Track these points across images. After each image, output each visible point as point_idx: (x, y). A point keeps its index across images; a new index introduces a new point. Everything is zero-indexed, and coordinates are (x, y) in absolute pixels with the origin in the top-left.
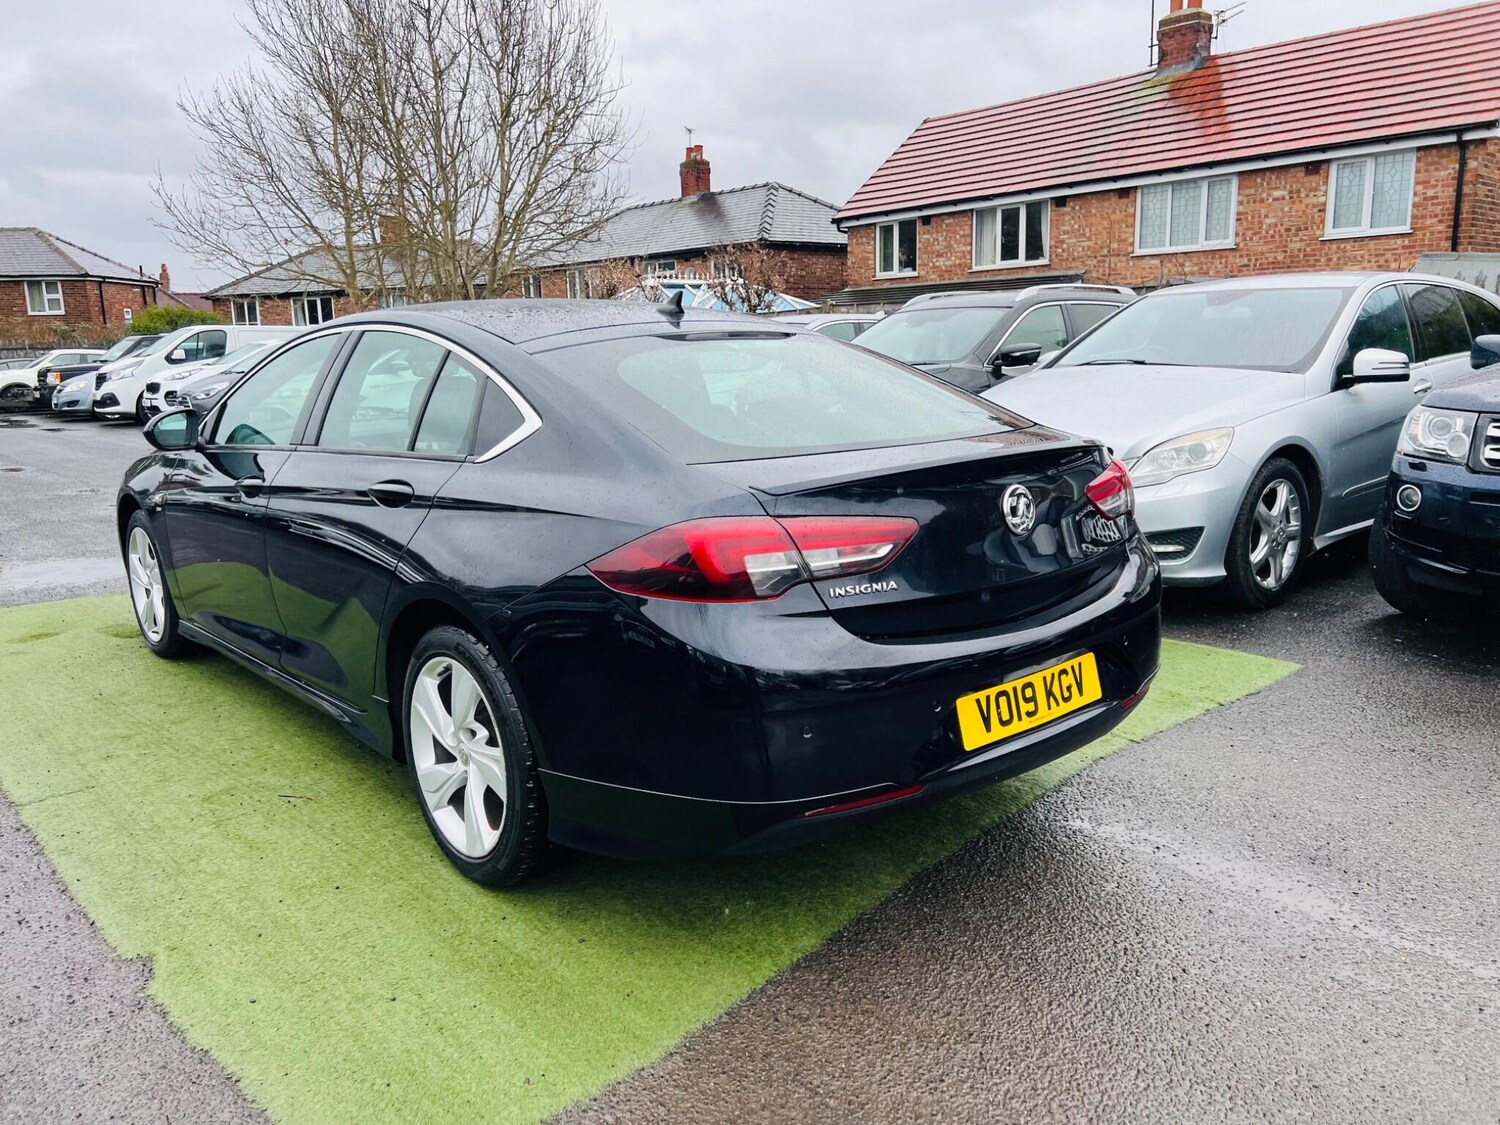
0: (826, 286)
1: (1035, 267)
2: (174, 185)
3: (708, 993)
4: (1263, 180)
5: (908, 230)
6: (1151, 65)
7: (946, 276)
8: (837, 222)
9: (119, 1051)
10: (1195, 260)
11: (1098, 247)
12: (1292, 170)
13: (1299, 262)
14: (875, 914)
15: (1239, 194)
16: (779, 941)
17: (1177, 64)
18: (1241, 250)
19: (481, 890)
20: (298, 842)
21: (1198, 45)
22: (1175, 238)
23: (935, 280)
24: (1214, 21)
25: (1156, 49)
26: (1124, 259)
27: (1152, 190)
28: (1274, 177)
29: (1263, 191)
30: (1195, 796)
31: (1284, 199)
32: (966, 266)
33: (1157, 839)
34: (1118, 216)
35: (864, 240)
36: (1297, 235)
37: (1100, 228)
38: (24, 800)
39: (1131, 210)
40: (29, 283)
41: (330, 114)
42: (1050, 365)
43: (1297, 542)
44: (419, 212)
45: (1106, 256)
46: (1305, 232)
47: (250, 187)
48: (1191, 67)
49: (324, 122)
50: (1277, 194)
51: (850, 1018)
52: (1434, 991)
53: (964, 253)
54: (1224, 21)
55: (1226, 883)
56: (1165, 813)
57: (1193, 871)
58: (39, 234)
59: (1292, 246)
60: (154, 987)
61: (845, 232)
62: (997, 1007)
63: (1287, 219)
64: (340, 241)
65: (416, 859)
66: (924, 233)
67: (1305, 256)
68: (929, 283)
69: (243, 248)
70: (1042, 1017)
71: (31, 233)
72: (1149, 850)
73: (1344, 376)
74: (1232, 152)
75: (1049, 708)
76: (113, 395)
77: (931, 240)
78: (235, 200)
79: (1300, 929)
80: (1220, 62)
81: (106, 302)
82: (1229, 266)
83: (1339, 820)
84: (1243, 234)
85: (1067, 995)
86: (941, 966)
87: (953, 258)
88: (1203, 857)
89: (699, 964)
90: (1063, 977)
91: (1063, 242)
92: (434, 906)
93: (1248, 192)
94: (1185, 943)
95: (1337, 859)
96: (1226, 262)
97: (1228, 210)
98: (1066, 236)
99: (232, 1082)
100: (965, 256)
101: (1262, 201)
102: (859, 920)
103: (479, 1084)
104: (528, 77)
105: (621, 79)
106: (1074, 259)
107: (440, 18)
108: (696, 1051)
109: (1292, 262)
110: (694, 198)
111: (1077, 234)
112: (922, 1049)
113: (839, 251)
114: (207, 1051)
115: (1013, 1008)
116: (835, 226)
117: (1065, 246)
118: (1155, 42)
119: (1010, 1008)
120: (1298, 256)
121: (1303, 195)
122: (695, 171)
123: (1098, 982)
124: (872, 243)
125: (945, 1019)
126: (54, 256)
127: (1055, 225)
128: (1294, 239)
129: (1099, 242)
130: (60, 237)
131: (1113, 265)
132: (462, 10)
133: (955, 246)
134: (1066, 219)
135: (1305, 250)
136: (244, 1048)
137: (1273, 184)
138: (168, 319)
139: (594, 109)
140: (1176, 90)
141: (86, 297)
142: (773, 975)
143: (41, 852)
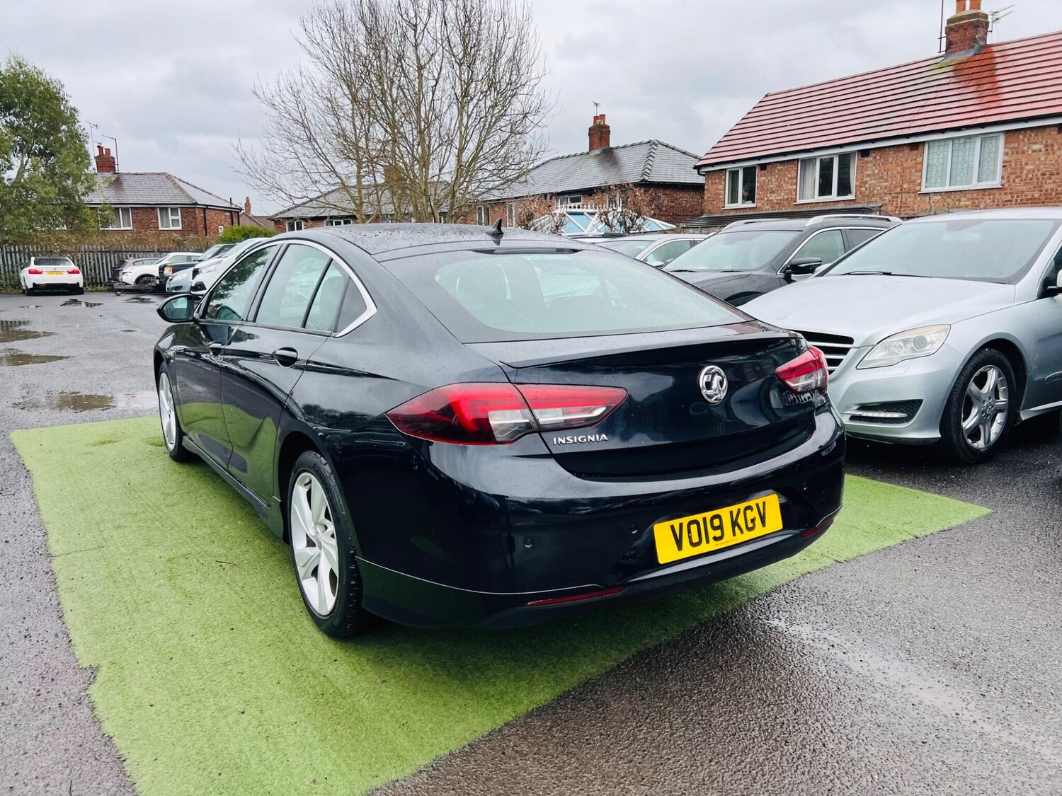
0: (689, 214)
1: (844, 201)
2: (247, 144)
3: (459, 729)
4: (1024, 137)
5: (750, 174)
6: (940, 52)
7: (777, 206)
8: (698, 168)
9: (57, 732)
10: (969, 196)
11: (893, 186)
12: (1048, 129)
13: (1051, 199)
14: (599, 680)
15: (1005, 147)
16: (522, 695)
17: (961, 50)
18: (1006, 189)
19: (327, 638)
20: (218, 594)
21: (977, 37)
22: (953, 180)
23: (769, 210)
24: (990, 19)
25: (944, 40)
26: (913, 195)
27: (937, 144)
28: (1033, 135)
29: (1024, 145)
30: (875, 607)
31: (1040, 151)
32: (792, 200)
33: (835, 639)
34: (910, 163)
35: (717, 181)
36: (1050, 178)
37: (895, 173)
38: (57, 554)
39: (919, 159)
40: (160, 208)
41: (350, 96)
42: (822, 274)
43: (1005, 413)
44: (404, 163)
45: (899, 193)
46: (1057, 176)
47: (297, 146)
48: (971, 53)
49: (346, 103)
50: (1036, 147)
51: (557, 757)
52: (1024, 779)
53: (790, 190)
54: (997, 19)
55: (879, 678)
56: (847, 619)
57: (855, 667)
58: (168, 177)
59: (1046, 187)
60: (93, 689)
61: (704, 175)
62: (669, 759)
63: (1043, 166)
64: (353, 181)
65: (291, 612)
66: (761, 176)
67: (1056, 194)
68: (764, 212)
69: (290, 186)
70: (702, 771)
71: (163, 176)
72: (825, 647)
73: (1050, 287)
74: (1000, 116)
75: (734, 535)
76: (202, 282)
77: (767, 181)
78: (287, 154)
79: (929, 720)
80: (994, 49)
81: (207, 222)
82: (996, 201)
83: (986, 635)
84: (1008, 177)
85: (726, 755)
86: (637, 724)
87: (782, 194)
88: (867, 656)
89: (460, 706)
90: (727, 741)
91: (866, 183)
92: (292, 647)
93: (1012, 145)
94: (831, 723)
95: (976, 666)
96: (994, 198)
97: (996, 159)
98: (868, 179)
99: (120, 760)
100: (791, 193)
101: (1023, 152)
102: (587, 683)
103: (281, 780)
104: (481, 68)
105: (544, 70)
106: (874, 196)
107: (423, 31)
108: (438, 771)
109: (1046, 199)
110: (597, 152)
111: (877, 177)
112: (603, 786)
113: (699, 188)
114: (111, 738)
115: (681, 761)
116: (696, 171)
117: (867, 186)
118: (944, 35)
119: (679, 761)
120: (1051, 194)
121: (1056, 148)
122: (599, 133)
123: (753, 747)
124: (723, 183)
125: (627, 765)
126: (176, 191)
127: (861, 170)
128: (1048, 181)
129: (894, 183)
130: (182, 179)
131: (904, 200)
132: (438, 25)
133: (784, 185)
134: (869, 165)
135: (1057, 190)
136: (135, 738)
137: (1032, 140)
138: (243, 233)
139: (526, 90)
140: (958, 69)
141: (195, 218)
142: (511, 719)
143: (55, 590)
